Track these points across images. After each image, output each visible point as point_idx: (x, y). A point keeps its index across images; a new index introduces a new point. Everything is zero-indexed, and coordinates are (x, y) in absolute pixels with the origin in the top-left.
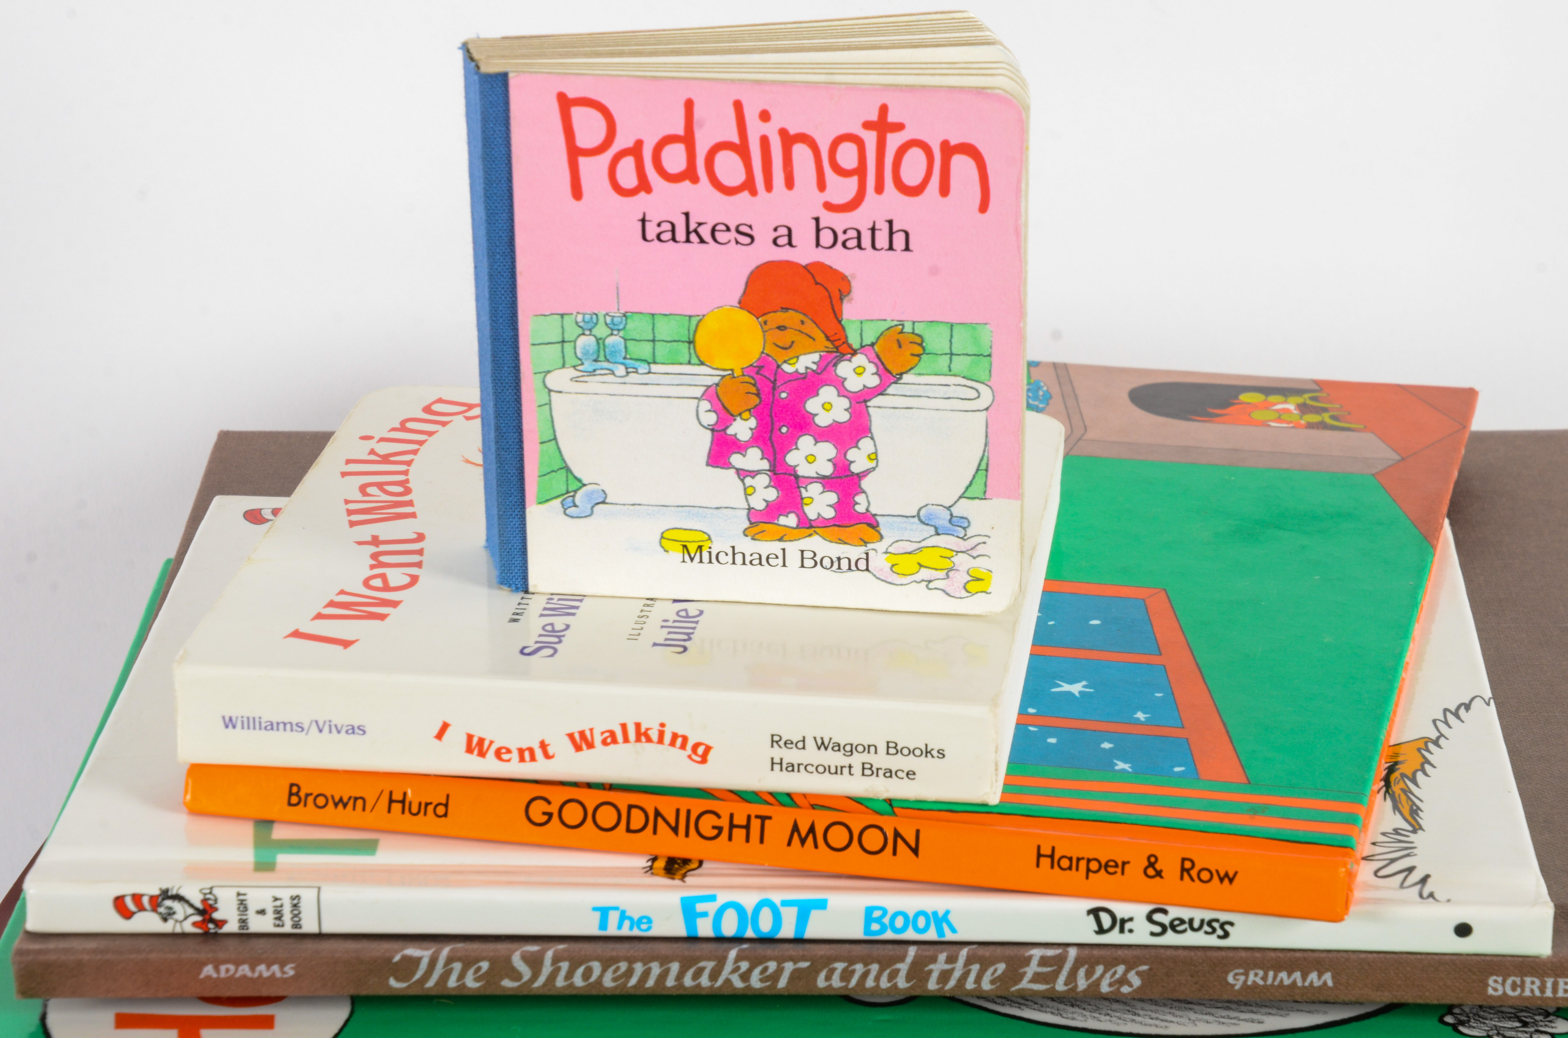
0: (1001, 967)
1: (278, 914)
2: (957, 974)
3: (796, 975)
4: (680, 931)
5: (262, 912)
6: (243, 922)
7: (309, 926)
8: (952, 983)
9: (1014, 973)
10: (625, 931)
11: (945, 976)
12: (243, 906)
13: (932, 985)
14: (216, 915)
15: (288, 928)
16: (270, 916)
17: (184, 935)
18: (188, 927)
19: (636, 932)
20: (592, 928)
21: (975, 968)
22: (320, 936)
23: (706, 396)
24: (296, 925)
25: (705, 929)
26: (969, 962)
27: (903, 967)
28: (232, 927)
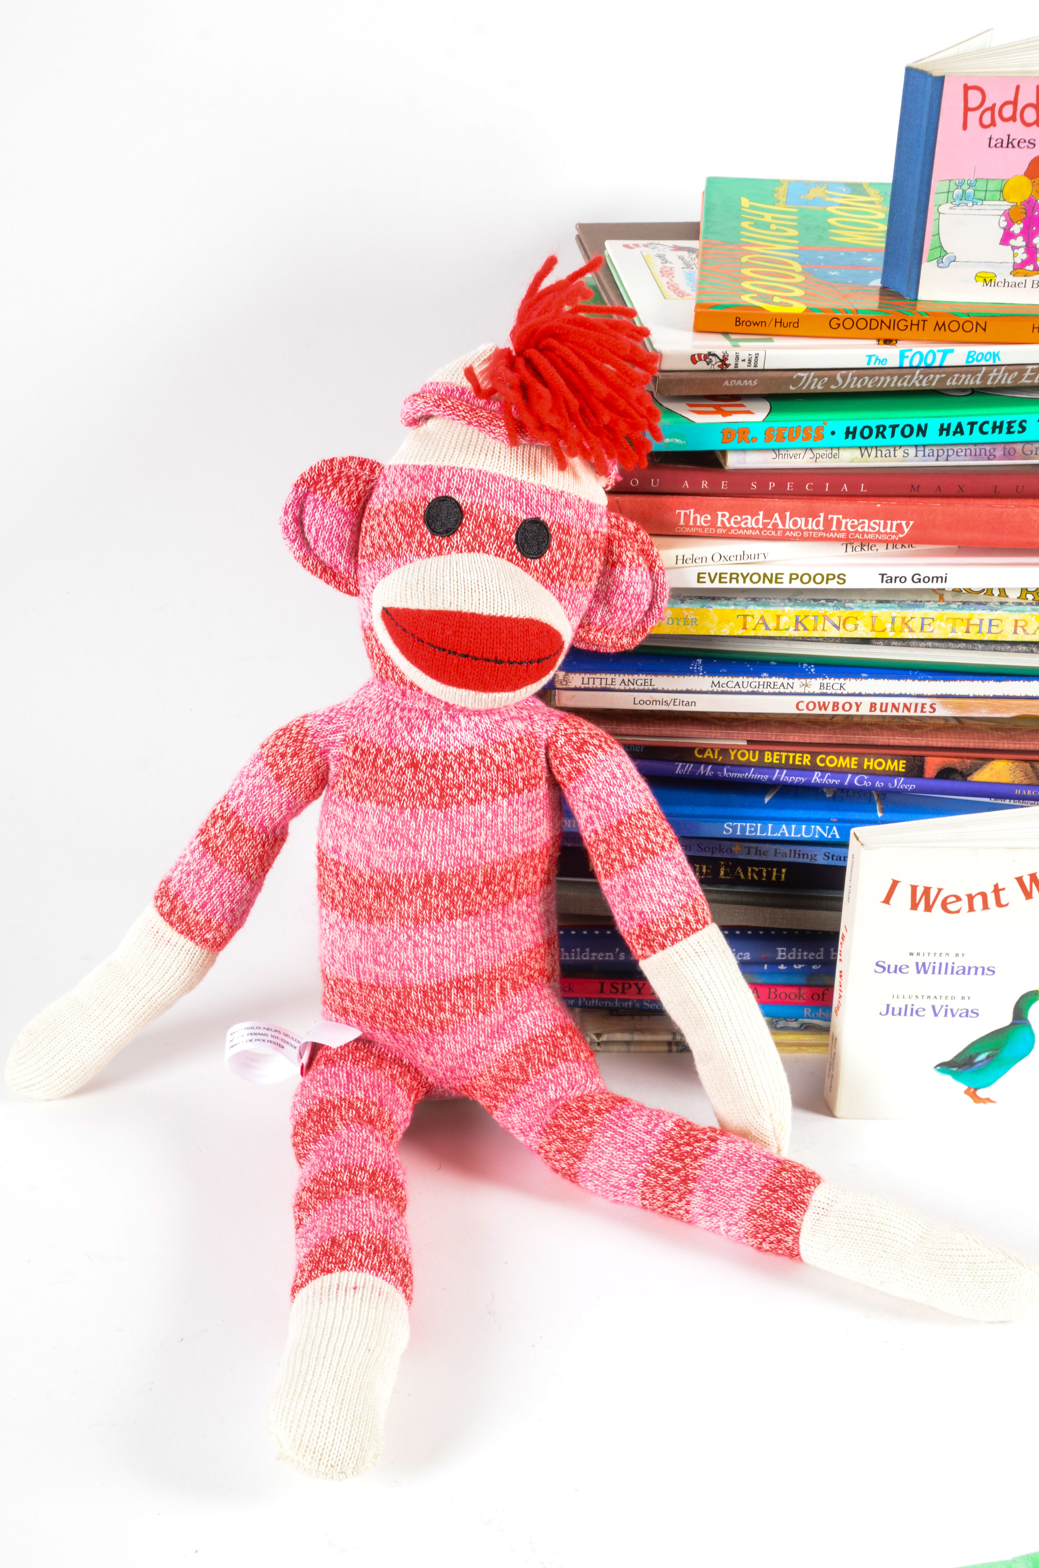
0: (1016, 373)
1: (750, 360)
2: (999, 377)
3: (940, 380)
4: (898, 365)
5: (744, 360)
6: (736, 365)
7: (760, 366)
8: (997, 381)
9: (1020, 377)
10: (877, 366)
11: (995, 378)
12: (737, 358)
13: (989, 383)
14: (727, 362)
15: (752, 367)
16: (747, 361)
17: (714, 371)
18: (716, 368)
19: (880, 366)
20: (864, 365)
21: (1007, 374)
22: (763, 370)
23: (1004, 214)
24: (756, 366)
25: (906, 364)
26: (1004, 372)
27: (980, 375)
28: (732, 367)
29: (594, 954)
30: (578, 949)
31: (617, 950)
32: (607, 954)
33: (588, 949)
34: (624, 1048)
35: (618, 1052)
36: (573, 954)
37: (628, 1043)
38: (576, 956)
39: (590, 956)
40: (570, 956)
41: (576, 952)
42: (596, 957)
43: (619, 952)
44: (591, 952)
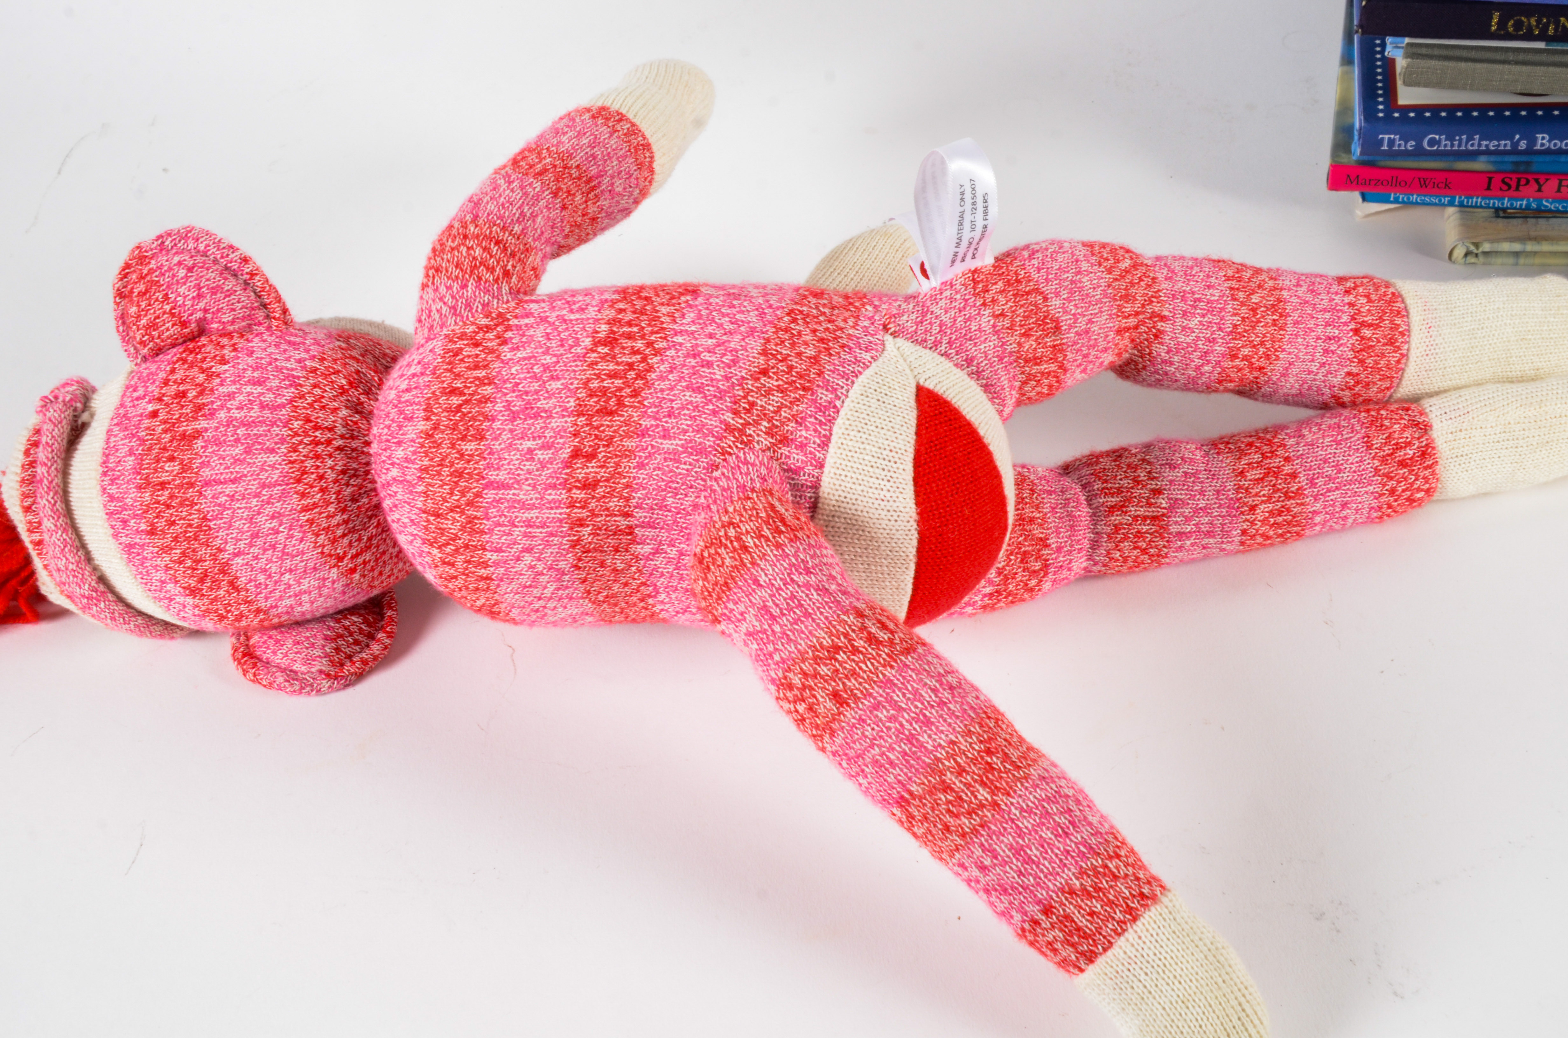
29: (1484, 143)
30: (1464, 137)
31: (1517, 137)
32: (1503, 142)
33: (1477, 137)
34: (1511, 260)
35: (1502, 264)
36: (1456, 143)
37: (1516, 254)
38: (1460, 145)
39: (1480, 145)
40: (1452, 145)
41: (1460, 140)
42: (1487, 146)
43: (1519, 140)
44: (1481, 140)
